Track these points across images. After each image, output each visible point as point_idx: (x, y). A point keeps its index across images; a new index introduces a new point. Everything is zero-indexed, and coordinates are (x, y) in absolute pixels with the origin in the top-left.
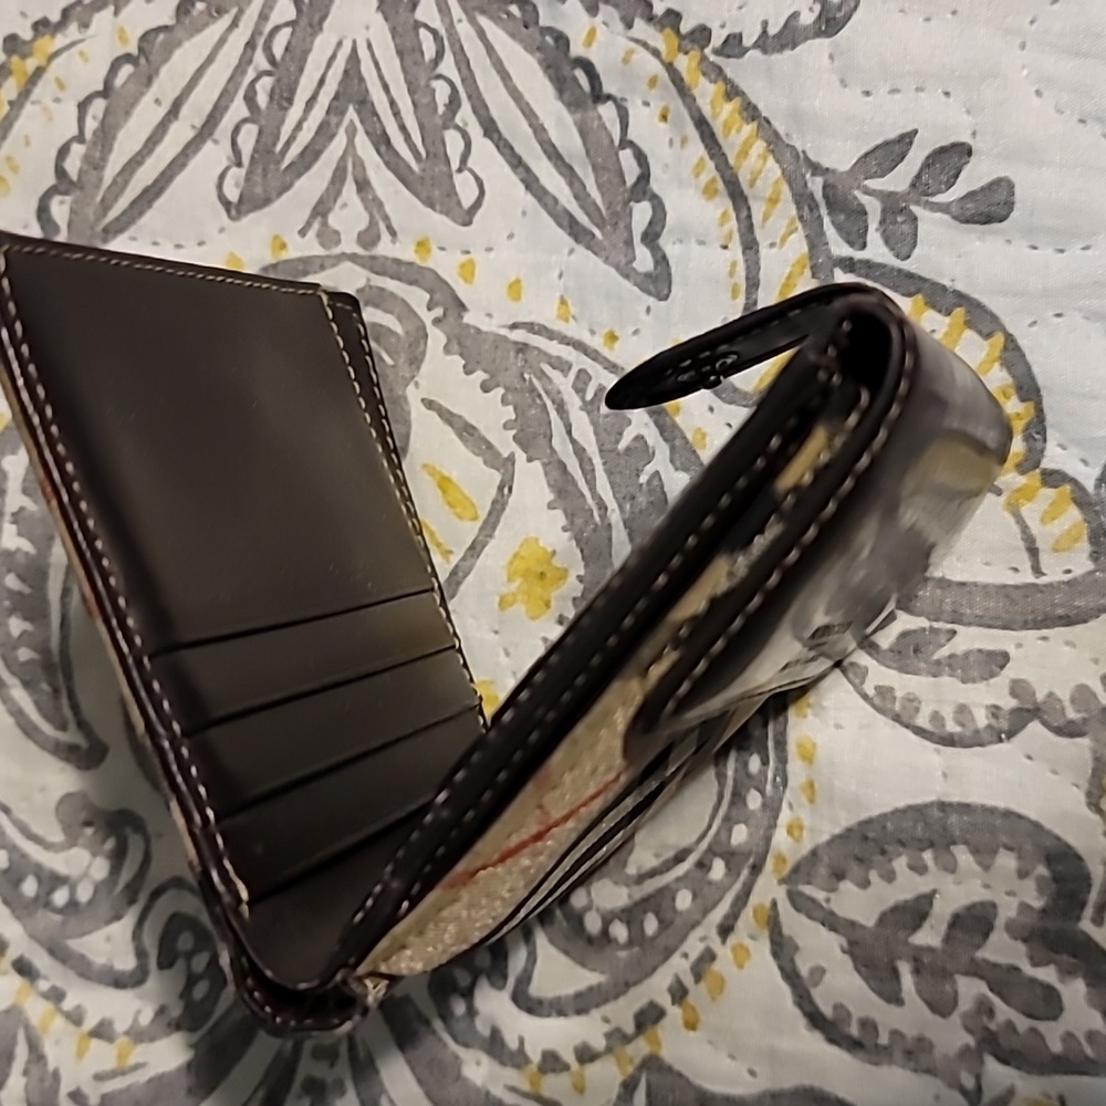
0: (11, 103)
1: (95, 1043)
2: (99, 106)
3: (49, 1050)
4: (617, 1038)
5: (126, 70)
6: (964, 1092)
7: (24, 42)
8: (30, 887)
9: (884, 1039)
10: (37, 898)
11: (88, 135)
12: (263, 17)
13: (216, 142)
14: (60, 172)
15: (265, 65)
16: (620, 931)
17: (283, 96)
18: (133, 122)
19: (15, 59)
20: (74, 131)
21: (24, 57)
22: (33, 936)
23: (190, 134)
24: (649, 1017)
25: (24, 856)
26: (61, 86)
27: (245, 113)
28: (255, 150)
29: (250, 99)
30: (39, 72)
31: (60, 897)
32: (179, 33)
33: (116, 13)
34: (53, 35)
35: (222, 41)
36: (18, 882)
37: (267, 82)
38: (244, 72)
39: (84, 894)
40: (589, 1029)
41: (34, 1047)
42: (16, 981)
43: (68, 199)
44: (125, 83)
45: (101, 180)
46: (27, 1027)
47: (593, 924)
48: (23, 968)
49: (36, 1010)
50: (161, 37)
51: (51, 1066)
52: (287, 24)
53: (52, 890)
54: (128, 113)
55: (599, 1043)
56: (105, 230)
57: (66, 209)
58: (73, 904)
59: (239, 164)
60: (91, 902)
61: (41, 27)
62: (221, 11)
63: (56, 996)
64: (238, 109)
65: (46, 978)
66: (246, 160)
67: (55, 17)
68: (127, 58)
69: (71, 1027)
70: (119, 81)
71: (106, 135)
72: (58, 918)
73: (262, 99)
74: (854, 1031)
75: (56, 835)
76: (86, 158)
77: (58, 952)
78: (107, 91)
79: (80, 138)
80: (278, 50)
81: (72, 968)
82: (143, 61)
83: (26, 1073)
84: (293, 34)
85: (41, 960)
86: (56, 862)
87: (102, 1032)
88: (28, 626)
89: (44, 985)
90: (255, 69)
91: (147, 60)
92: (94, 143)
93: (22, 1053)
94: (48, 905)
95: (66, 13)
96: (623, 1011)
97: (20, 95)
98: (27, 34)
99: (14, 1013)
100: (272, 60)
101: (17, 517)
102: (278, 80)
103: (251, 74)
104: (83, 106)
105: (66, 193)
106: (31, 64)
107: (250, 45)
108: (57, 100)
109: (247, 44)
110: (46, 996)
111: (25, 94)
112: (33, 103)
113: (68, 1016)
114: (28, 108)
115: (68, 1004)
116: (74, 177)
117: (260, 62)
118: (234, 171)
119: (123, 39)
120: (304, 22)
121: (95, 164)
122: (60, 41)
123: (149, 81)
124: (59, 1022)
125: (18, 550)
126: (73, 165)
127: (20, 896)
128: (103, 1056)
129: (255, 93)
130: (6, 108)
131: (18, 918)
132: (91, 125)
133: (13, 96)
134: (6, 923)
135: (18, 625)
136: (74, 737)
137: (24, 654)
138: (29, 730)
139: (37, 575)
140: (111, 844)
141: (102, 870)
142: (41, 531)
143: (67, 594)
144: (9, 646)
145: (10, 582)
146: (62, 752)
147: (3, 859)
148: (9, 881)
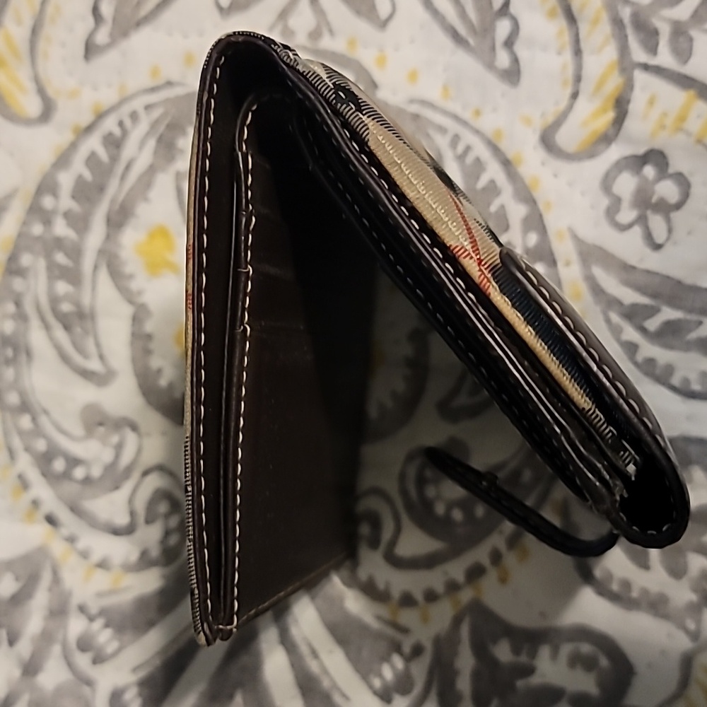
1: (99, 572)
3: (67, 575)
4: (453, 587)
6: (687, 631)
8: (59, 465)
9: (635, 594)
10: (64, 473)
16: (457, 515)
22: (61, 498)
24: (475, 573)
31: (79, 473)
36: (51, 462)
39: (96, 472)
40: (435, 579)
41: (56, 574)
42: (47, 527)
47: (440, 509)
48: (51, 520)
51: (67, 587)
53: (73, 467)
55: (440, 588)
56: (138, 24)
58: (88, 479)
60: (100, 478)
63: (71, 540)
65: (67, 528)
69: (82, 560)
72: (77, 487)
74: (615, 587)
75: (78, 430)
77: (75, 509)
81: (85, 522)
83: (50, 590)
85: (63, 514)
86: (77, 449)
87: (103, 565)
88: (70, 288)
89: (63, 532)
93: (47, 575)
94: (70, 477)
96: (456, 569)
99: (43, 550)
101: (67, 215)
110: (66, 539)
113: (80, 553)
115: (80, 545)
124: (75, 557)
125: (66, 237)
127: (53, 469)
128: (102, 581)
131: (51, 485)
134: (41, 489)
135: (62, 287)
136: (94, 365)
137: (66, 307)
138: (64, 358)
139: (75, 253)
140: (115, 439)
141: (108, 456)
142: (80, 223)
143: (96, 268)
144: (54, 301)
145: (60, 258)
146: (86, 374)
147: (41, 445)
148: (44, 460)
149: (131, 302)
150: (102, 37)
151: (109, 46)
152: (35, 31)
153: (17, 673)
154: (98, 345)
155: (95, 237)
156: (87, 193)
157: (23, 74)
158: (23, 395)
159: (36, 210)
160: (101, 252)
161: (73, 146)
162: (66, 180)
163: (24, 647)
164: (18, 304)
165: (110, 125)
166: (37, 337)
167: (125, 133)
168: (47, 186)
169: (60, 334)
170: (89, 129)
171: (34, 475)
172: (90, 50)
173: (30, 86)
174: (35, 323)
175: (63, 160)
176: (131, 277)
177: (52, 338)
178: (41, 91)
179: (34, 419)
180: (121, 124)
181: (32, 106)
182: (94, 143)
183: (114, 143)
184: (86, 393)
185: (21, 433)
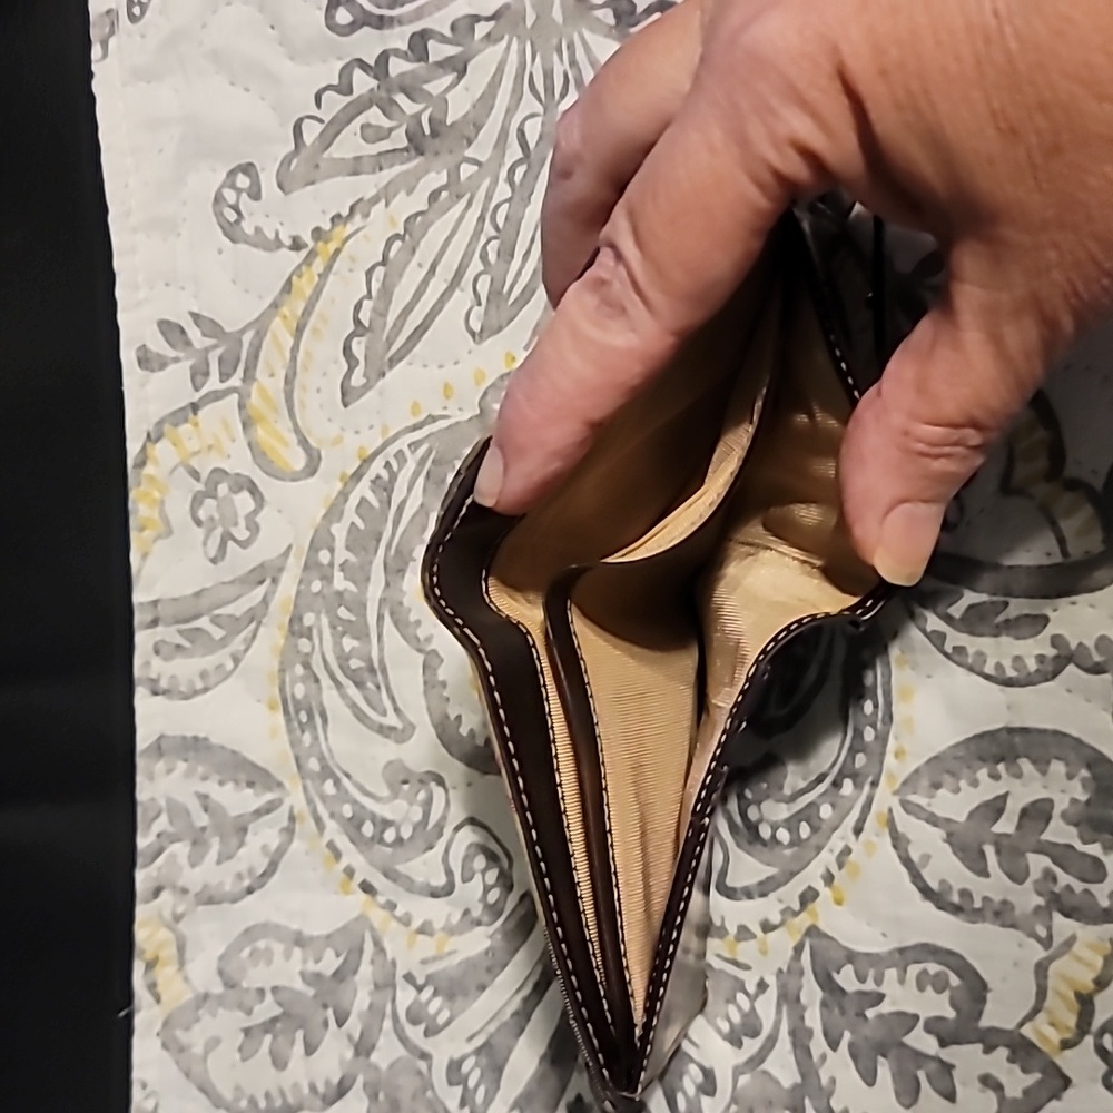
0: (320, 275)
1: (421, 937)
2: (380, 271)
3: (387, 945)
4: (788, 913)
5: (398, 244)
6: (1039, 939)
7: (326, 232)
8: (368, 829)
9: (978, 904)
10: (372, 838)
11: (374, 293)
12: (489, 197)
13: (462, 290)
14: (357, 322)
15: (493, 233)
16: (784, 835)
17: (507, 253)
18: (404, 280)
19: (320, 244)
20: (365, 292)
21: (326, 242)
22: (372, 863)
23: (444, 287)
24: (808, 897)
25: (363, 807)
26: (353, 259)
27: (481, 268)
28: (490, 293)
29: (484, 257)
30: (338, 252)
31: (390, 835)
32: (431, 215)
33: (387, 205)
34: (345, 224)
35: (461, 218)
36: (359, 827)
37: (494, 244)
38: (478, 239)
39: (406, 833)
40: (770, 907)
41: (377, 944)
42: (363, 896)
43: (363, 339)
44: (397, 254)
45: (385, 324)
46: (372, 929)
47: (765, 832)
48: (367, 888)
49: (377, 916)
50: (419, 219)
51: (389, 957)
52: (506, 201)
53: (383, 831)
54: (401, 276)
55: (775, 918)
56: (391, 360)
57: (363, 346)
58: (399, 841)
59: (479, 304)
60: (411, 838)
61: (336, 219)
62: (459, 197)
63: (391, 906)
64: (476, 265)
65: (383, 895)
66: (484, 301)
67: (345, 212)
68: (397, 236)
69: (402, 928)
70: (392, 254)
71: (387, 292)
72: (389, 850)
73: (492, 257)
74: (955, 899)
75: (385, 792)
76: (374, 310)
77: (389, 874)
78: (384, 262)
79: (369, 296)
80: (500, 221)
81: (402, 886)
82: (407, 237)
83: (372, 962)
84: (510, 207)
85: (378, 881)
86: (384, 811)
87: (425, 929)
88: (356, 643)
89: (381, 899)
90: (486, 234)
91: (410, 236)
92: (379, 298)
93: (369, 947)
94: (381, 841)
95: (352, 209)
96: (791, 892)
97: (325, 269)
98: (327, 226)
99: (362, 919)
100: (497, 228)
101: (343, 567)
102: (502, 243)
103: (483, 240)
104: (369, 273)
105: (361, 336)
106: (332, 247)
107: (481, 219)
108: (351, 270)
109: (479, 218)
110: (383, 907)
111: (329, 268)
112: (335, 274)
113: (399, 920)
114: (331, 277)
115: (399, 912)
116: (367, 324)
117: (489, 230)
118: (476, 308)
119: (393, 222)
120: (516, 199)
121: (380, 313)
122: (350, 228)
123: (414, 251)
124: (394, 924)
125: (346, 590)
126: (365, 317)
127: (362, 835)
128: (426, 946)
129: (487, 253)
130: (317, 279)
131: (361, 852)
132: (375, 286)
133: (321, 270)
134: (352, 856)
135: (348, 643)
136: (391, 720)
137: (354, 663)
138: (361, 716)
139: (359, 607)
140: (422, 795)
141: (417, 815)
142: (360, 576)
143: (380, 618)
144: (343, 659)
145: (343, 612)
146: (384, 731)
147: (347, 811)
148: (353, 825)
149: (420, 651)
150: (357, 379)
151: (366, 387)
152: (289, 380)
153: (349, 1054)
154: (393, 700)
155: (375, 589)
156: (363, 542)
157: (284, 427)
158: (322, 759)
159: (310, 565)
160: (382, 601)
161: (344, 496)
162: (339, 531)
163: (354, 1025)
164: (307, 666)
165: (377, 468)
166: (330, 697)
167: (393, 477)
168: (321, 540)
169: (352, 691)
170: (358, 476)
171: (343, 842)
172: (347, 395)
173: (293, 438)
174: (325, 681)
175: (334, 512)
176: (418, 623)
177: (344, 696)
178: (304, 442)
179: (337, 783)
180: (387, 465)
181: (298, 461)
182: (363, 489)
183: (384, 487)
184: (387, 750)
185: (324, 798)
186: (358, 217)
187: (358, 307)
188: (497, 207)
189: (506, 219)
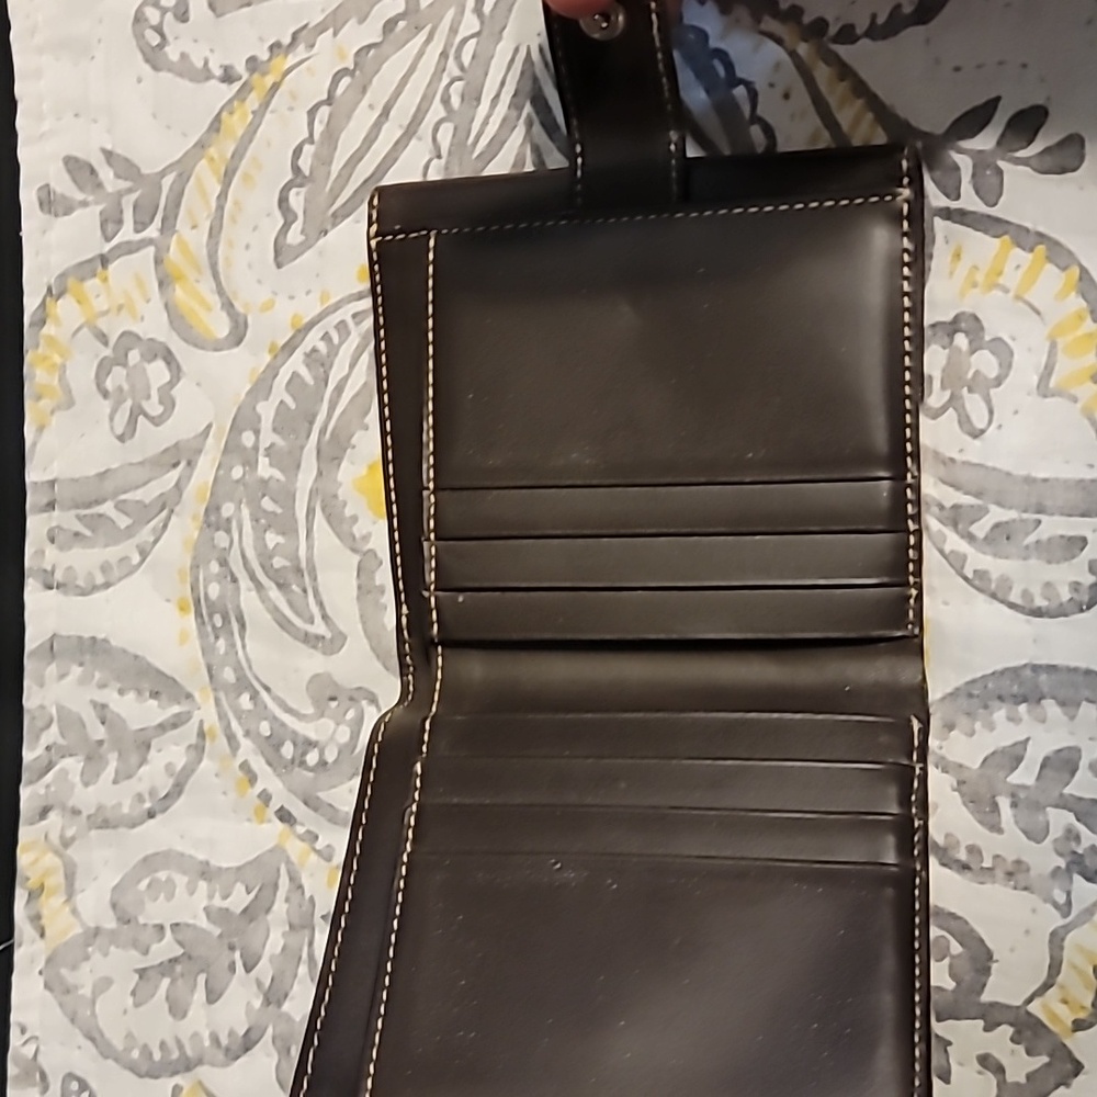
0: (253, 112)
2: (324, 111)
3: (306, 881)
5: (346, 81)
6: (1056, 905)
7: (262, 62)
8: (288, 750)
9: (987, 863)
10: (293, 761)
11: (317, 136)
12: (454, 30)
13: (420, 139)
14: (296, 169)
15: (457, 72)
17: (472, 97)
18: (352, 124)
19: (256, 76)
20: (306, 135)
21: (264, 74)
22: (291, 789)
23: (399, 133)
25: (283, 725)
26: (294, 97)
27: (442, 114)
28: (452, 145)
29: (446, 101)
30: (276, 87)
31: (312, 758)
32: (385, 48)
33: (335, 34)
34: (286, 56)
35: (421, 54)
36: (278, 747)
37: (458, 85)
38: (440, 80)
39: (330, 757)
41: (293, 878)
42: (280, 826)
43: (303, 190)
44: (344, 92)
45: (329, 173)
46: (288, 862)
48: (284, 816)
49: (295, 848)
50: (372, 52)
51: (307, 895)
52: (472, 36)
53: (304, 754)
54: (349, 117)
56: (334, 215)
57: (301, 198)
58: (323, 763)
59: (439, 157)
60: (336, 761)
61: (275, 48)
62: (419, 29)
63: (312, 838)
64: (437, 111)
65: (302, 824)
66: (444, 152)
67: (286, 40)
68: (344, 72)
69: (323, 862)
70: (340, 91)
71: (331, 137)
72: (311, 774)
73: (455, 101)
74: (963, 856)
75: (310, 710)
76: (316, 156)
77: (310, 802)
78: (329, 101)
79: (310, 139)
80: (466, 59)
81: (323, 815)
82: (358, 73)
83: (287, 900)
84: (478, 43)
85: (297, 809)
86: (308, 730)
88: (280, 539)
89: (300, 830)
90: (449, 74)
91: (361, 71)
92: (322, 143)
93: (284, 882)
94: (303, 763)
95: (295, 36)
97: (261, 106)
98: (265, 56)
99: (279, 851)
100: (462, 68)
101: (269, 451)
102: (468, 84)
103: (445, 81)
104: (312, 113)
105: (301, 186)
106: (269, 80)
107: (444, 55)
108: (291, 109)
109: (441, 54)
110: (301, 838)
111: (266, 105)
112: (272, 112)
113: (318, 852)
114: (268, 116)
115: (319, 845)
116: (307, 173)
117: (452, 69)
118: (435, 161)
119: (343, 57)
120: (485, 34)
121: (324, 160)
122: (291, 60)
123: (364, 90)
124: (313, 857)
125: (271, 478)
126: (305, 163)
127: (281, 757)
129: (449, 97)
130: (251, 117)
131: (279, 775)
132: (318, 128)
133: (256, 106)
134: (269, 780)
135: (272, 539)
136: (319, 628)
137: (278, 562)
138: (284, 624)
139: (287, 497)
140: (351, 714)
141: (344, 735)
142: (289, 462)
143: (310, 512)
144: (265, 556)
145: (267, 503)
146: (310, 640)
147: (265, 728)
148: (271, 746)
149: (354, 550)
150: (294, 236)
151: (305, 246)
152: (214, 233)
153: (257, 1003)
154: (321, 604)
155: (306, 478)
156: (293, 423)
157: (206, 287)
158: (238, 668)
159: (231, 448)
160: (313, 493)
161: (272, 371)
162: (267, 411)
163: (265, 970)
164: (224, 563)
165: (313, 339)
166: (249, 600)
167: (334, 351)
168: (244, 419)
169: (274, 593)
170: (290, 347)
171: (258, 764)
172: (282, 255)
173: (215, 301)
174: (244, 582)
175: (262, 387)
176: (355, 519)
177: (264, 599)
178: (228, 306)
179: (254, 697)
180: (326, 337)
181: (221, 327)
182: (296, 363)
183: (320, 363)
184: (313, 663)
185: (239, 714)
186: (301, 47)
187: (298, 152)
188: (465, 41)
189: (473, 57)
